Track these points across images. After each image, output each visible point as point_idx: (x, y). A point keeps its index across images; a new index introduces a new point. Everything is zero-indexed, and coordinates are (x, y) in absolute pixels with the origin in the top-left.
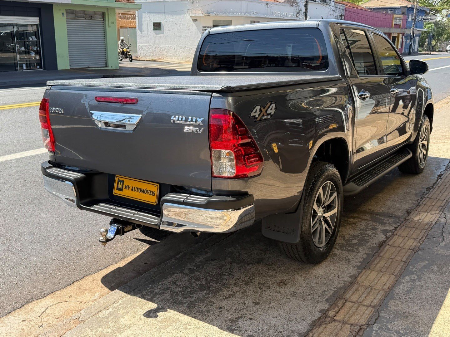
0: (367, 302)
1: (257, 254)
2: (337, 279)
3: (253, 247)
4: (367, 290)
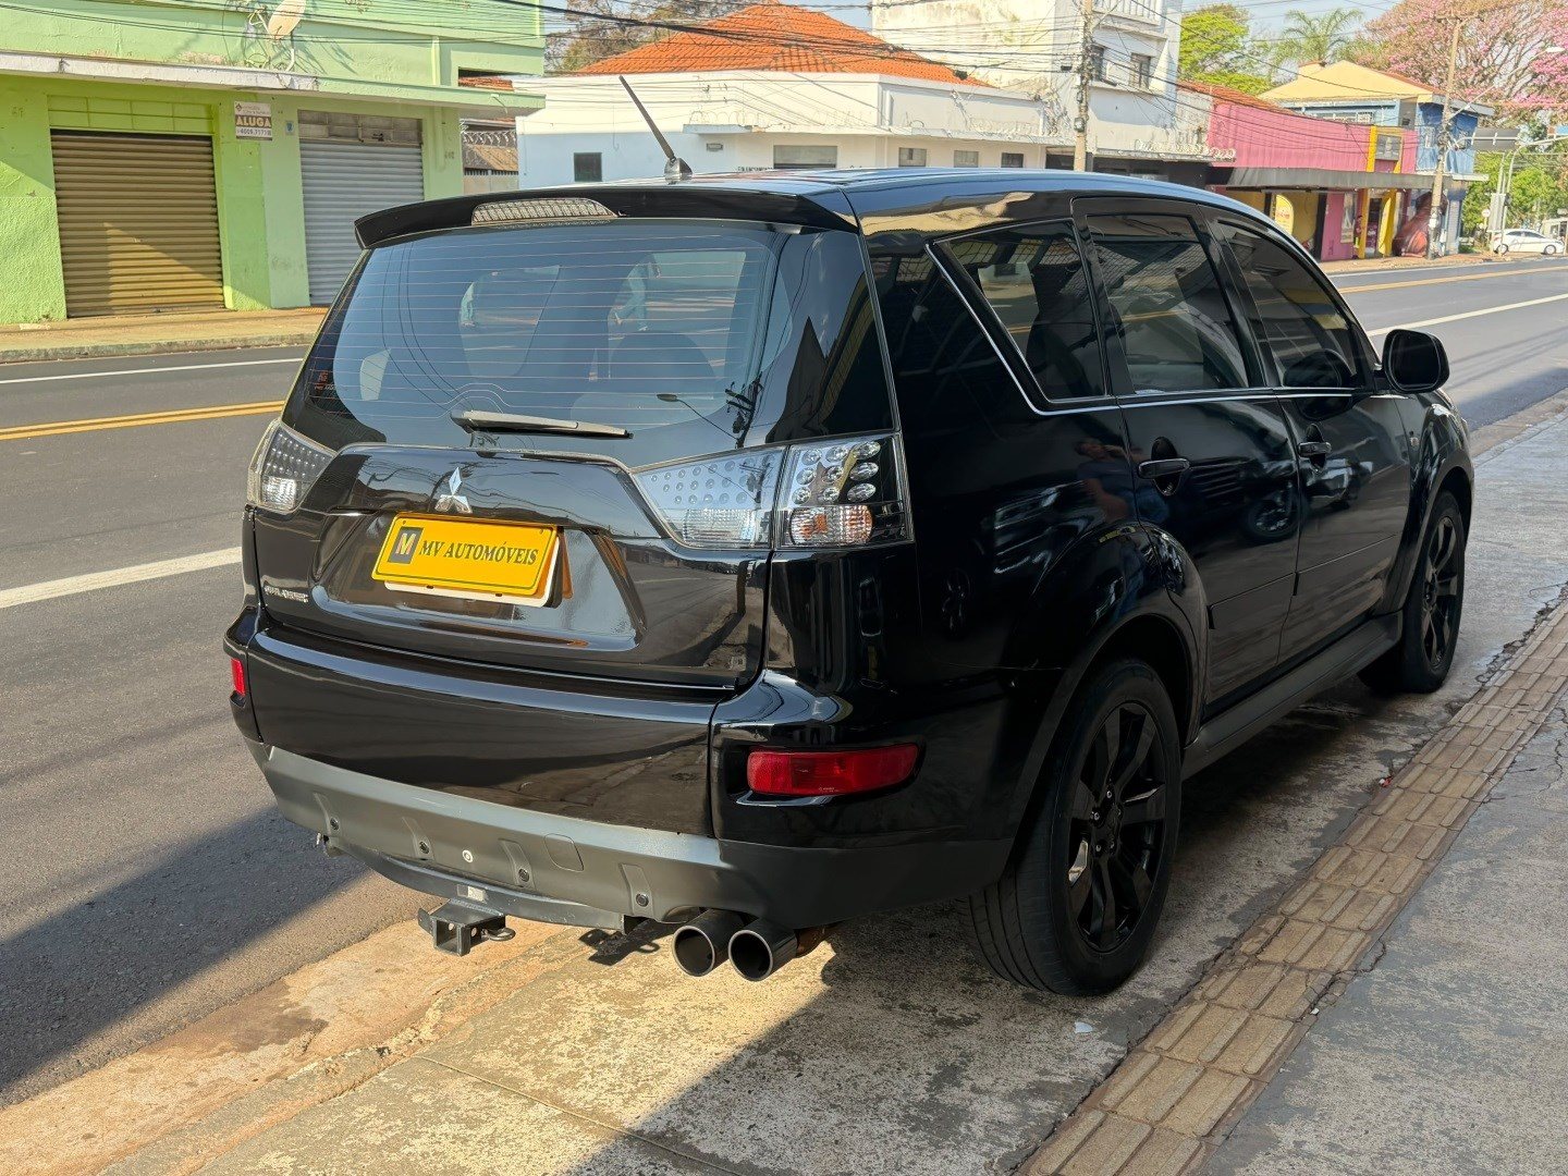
0: (1348, 922)
4: (1345, 895)
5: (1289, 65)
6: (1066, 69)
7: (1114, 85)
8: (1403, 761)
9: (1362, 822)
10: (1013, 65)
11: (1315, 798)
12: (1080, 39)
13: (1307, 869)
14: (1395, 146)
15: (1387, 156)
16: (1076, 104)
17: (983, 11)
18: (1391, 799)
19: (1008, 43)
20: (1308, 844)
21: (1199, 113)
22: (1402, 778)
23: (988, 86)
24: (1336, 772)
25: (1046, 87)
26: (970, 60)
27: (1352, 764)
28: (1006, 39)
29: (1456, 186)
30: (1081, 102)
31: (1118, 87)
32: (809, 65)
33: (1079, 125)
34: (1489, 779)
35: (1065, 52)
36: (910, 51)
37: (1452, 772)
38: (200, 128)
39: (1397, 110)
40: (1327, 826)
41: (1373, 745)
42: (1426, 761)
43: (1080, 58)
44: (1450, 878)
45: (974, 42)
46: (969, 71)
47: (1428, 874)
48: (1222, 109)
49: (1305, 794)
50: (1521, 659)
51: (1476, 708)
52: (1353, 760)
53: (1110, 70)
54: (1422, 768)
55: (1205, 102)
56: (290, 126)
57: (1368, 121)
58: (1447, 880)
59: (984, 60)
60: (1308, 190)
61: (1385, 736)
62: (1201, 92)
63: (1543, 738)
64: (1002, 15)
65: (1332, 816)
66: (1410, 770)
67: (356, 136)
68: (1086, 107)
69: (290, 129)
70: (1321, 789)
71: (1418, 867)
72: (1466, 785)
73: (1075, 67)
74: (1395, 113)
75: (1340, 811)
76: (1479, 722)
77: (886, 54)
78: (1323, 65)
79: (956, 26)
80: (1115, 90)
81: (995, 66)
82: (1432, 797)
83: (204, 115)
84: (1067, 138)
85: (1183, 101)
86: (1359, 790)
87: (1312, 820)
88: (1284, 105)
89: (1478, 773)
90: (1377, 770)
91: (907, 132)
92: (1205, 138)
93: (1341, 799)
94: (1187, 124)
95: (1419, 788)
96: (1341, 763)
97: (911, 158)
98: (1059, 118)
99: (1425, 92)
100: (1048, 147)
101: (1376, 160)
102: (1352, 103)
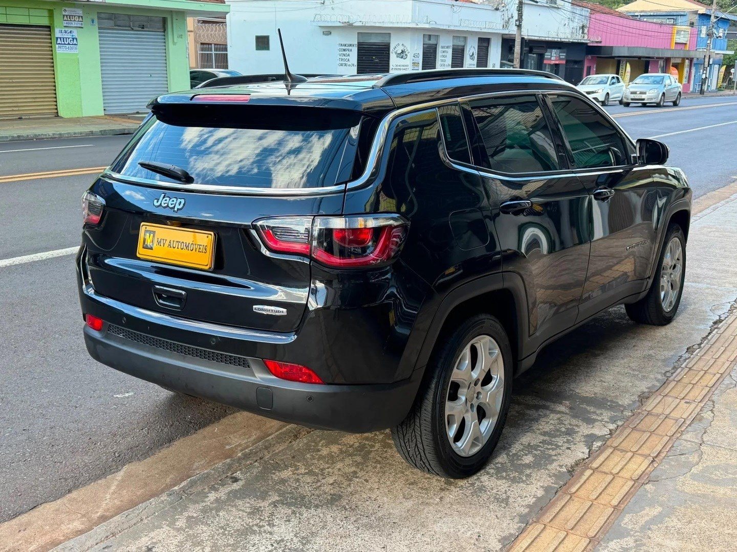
1: (332, 484)
2: (475, 544)
3: (330, 470)
8: (599, 444)
9: (558, 500)
11: (534, 475)
14: (686, 36)
15: (682, 41)
16: (517, 13)
18: (584, 478)
20: (517, 520)
21: (583, 18)
22: (595, 459)
23: (471, 2)
24: (553, 453)
25: (502, 3)
27: (566, 445)
29: (717, 56)
30: (519, 10)
31: (539, 4)
33: (518, 23)
34: (652, 462)
37: (630, 454)
38: (44, 22)
39: (687, 17)
41: (585, 430)
42: (615, 444)
48: (593, 16)
49: (528, 472)
51: (659, 398)
52: (568, 441)
54: (610, 450)
55: (586, 12)
57: (672, 22)
60: (640, 58)
61: (595, 421)
62: (585, 7)
63: (696, 425)
65: (540, 493)
66: (601, 453)
67: (129, 26)
68: (522, 14)
69: (93, 22)
70: (540, 468)
71: (585, 544)
72: (638, 466)
74: (686, 19)
75: (547, 489)
76: (659, 410)
82: (610, 477)
83: (46, 14)
84: (512, 30)
85: (575, 11)
86: (565, 470)
87: (526, 497)
88: (629, 14)
89: (646, 456)
90: (581, 451)
91: (427, 26)
92: (586, 31)
93: (550, 477)
94: (577, 24)
95: (604, 469)
96: (560, 444)
97: (430, 40)
98: (509, 19)
99: (702, 8)
100: (503, 35)
101: (676, 43)
102: (664, 14)
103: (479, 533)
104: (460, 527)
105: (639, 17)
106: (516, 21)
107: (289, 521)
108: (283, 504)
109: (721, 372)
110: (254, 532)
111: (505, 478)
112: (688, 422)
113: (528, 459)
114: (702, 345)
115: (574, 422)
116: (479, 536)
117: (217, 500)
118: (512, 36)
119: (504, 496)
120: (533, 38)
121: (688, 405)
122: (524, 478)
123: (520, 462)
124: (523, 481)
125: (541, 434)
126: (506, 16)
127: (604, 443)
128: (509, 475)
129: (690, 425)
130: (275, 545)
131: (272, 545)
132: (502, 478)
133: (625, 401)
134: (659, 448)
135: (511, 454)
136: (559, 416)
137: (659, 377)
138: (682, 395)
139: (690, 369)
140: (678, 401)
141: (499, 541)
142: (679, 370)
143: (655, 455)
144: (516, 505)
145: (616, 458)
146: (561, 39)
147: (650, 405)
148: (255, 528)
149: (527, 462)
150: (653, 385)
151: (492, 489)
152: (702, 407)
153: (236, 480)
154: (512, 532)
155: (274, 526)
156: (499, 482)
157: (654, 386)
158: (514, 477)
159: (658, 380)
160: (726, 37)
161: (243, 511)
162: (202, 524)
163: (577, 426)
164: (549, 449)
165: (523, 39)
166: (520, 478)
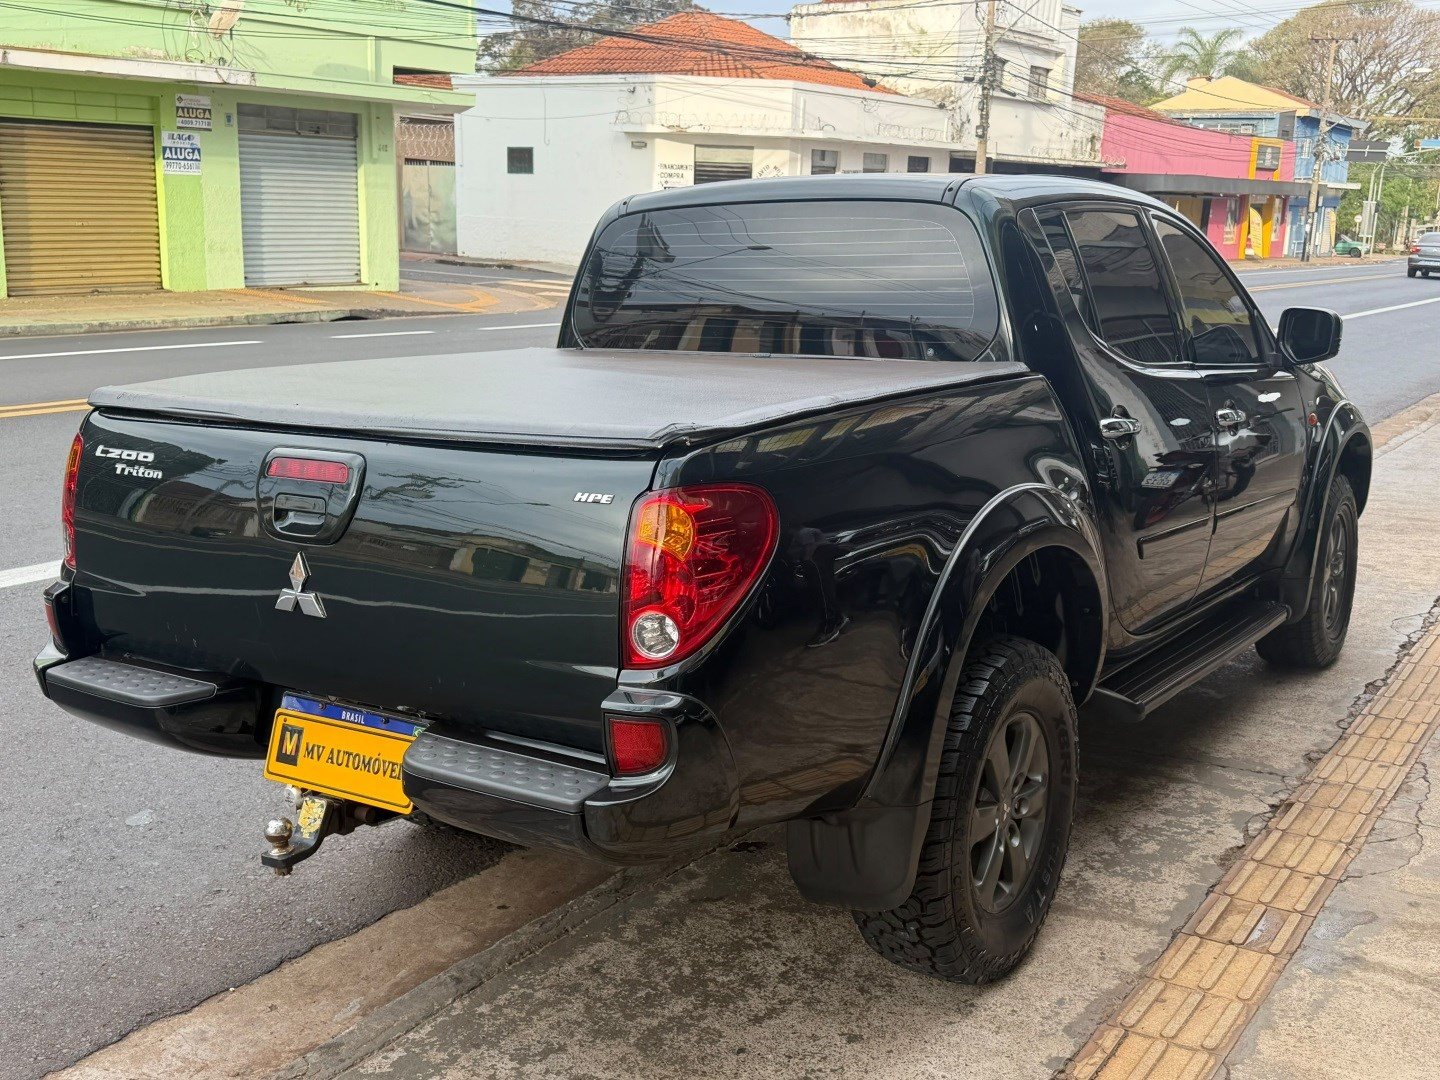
0: (1192, 1036)
2: (1098, 964)
4: (1190, 1000)
5: (1180, 78)
6: (969, 80)
7: (1014, 95)
8: (1258, 825)
9: (1212, 905)
10: (920, 75)
11: (1165, 870)
12: (982, 52)
13: (1152, 961)
14: (1275, 157)
15: (1268, 164)
16: (978, 113)
17: (893, 24)
18: (1245, 873)
19: (916, 54)
20: (1154, 931)
21: (1093, 122)
22: (1257, 848)
23: (896, 93)
24: (1189, 839)
25: (951, 96)
26: (881, 69)
27: (1206, 828)
28: (915, 50)
29: (1331, 193)
30: (982, 110)
31: (1017, 97)
32: (728, 69)
33: (980, 132)
34: (1347, 850)
35: (968, 64)
36: (823, 59)
37: (1309, 841)
38: (143, 119)
39: (1277, 122)
40: (1177, 908)
41: (1227, 805)
42: (1282, 826)
43: (982, 70)
44: (1302, 979)
45: (885, 52)
46: (878, 79)
47: (1280, 972)
48: (1114, 119)
49: (1156, 866)
50: (1384, 701)
51: (1337, 760)
52: (1206, 822)
53: (1009, 82)
54: (1277, 835)
55: (1099, 112)
56: (229, 118)
57: (1250, 132)
58: (1299, 982)
59: (894, 70)
60: (1194, 195)
61: (1243, 793)
62: (1095, 103)
63: (1402, 799)
64: (911, 28)
65: (1182, 895)
66: (1264, 838)
67: (294, 129)
68: (987, 114)
69: (229, 120)
70: (1172, 860)
71: (1269, 963)
72: (1324, 857)
73: (977, 78)
74: (1274, 126)
75: (1190, 889)
76: (1339, 778)
77: (800, 61)
78: (1209, 79)
79: (868, 37)
80: (1013, 100)
81: (903, 75)
82: (1286, 873)
83: (146, 105)
84: (969, 143)
85: (1079, 110)
86: (1212, 862)
87: (1161, 900)
88: (1173, 116)
89: (1335, 844)
90: (1233, 837)
91: (819, 135)
92: (1098, 146)
93: (1192, 872)
94: (1082, 132)
95: (1273, 861)
96: (1195, 827)
97: (823, 159)
98: (962, 124)
99: (1303, 106)
100: (952, 152)
101: (1258, 169)
102: (1236, 115)
103: (1100, 949)
104: (1069, 941)
105: (1191, 121)
106: (978, 127)
107: (798, 932)
108: (779, 908)
109: (1428, 719)
110: (750, 947)
111: (1120, 875)
112: (1390, 795)
113: (1150, 847)
114: (1389, 681)
115: (1209, 794)
116: (1102, 953)
117: (674, 904)
118: (970, 154)
119: (1127, 900)
120: (1006, 158)
121: (1384, 770)
122: (1152, 875)
123: (1137, 852)
124: (1150, 878)
125: (1161, 812)
126: (957, 117)
127: (1265, 823)
128: (1126, 870)
129: (1394, 798)
130: (790, 964)
131: (784, 964)
132: (1115, 874)
133: (1283, 764)
134: (1353, 830)
135: (1121, 840)
136: (1183, 786)
137: (1329, 727)
138: (1372, 756)
139: (1376, 716)
140: (1366, 764)
141: (1135, 959)
142: (1359, 718)
143: (1349, 840)
144: (1149, 911)
145: (1288, 846)
146: (1054, 159)
147: (1325, 768)
148: (750, 941)
149: (1150, 851)
150: (1322, 740)
151: (1105, 889)
152: (1409, 773)
153: (692, 876)
154: (1152, 947)
155: (777, 938)
156: (1114, 880)
157: (1323, 742)
158: (1135, 873)
159: (1329, 734)
160: (1346, 159)
161: (721, 918)
162: (665, 935)
163: (1215, 800)
164: (1181, 834)
165: (989, 160)
166: (1145, 875)
